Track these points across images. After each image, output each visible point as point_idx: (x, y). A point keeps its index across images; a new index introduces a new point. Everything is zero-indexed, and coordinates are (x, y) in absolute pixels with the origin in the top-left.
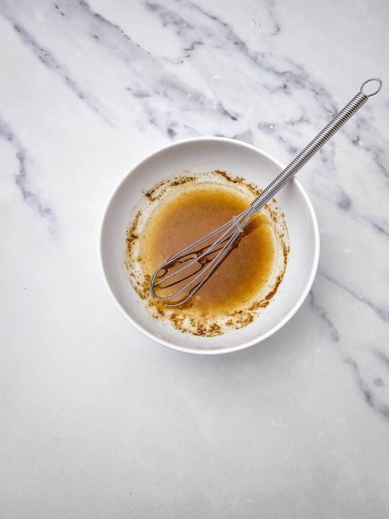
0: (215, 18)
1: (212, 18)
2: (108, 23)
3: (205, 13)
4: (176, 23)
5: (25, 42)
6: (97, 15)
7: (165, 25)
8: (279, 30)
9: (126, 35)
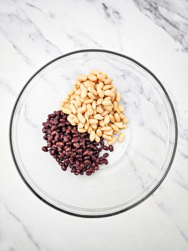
0: (97, 44)
1: (95, 43)
2: (52, 44)
3: (92, 41)
4: (81, 46)
5: (19, 54)
6: (47, 41)
7: (76, 46)
8: (122, 49)
9: (60, 51)
